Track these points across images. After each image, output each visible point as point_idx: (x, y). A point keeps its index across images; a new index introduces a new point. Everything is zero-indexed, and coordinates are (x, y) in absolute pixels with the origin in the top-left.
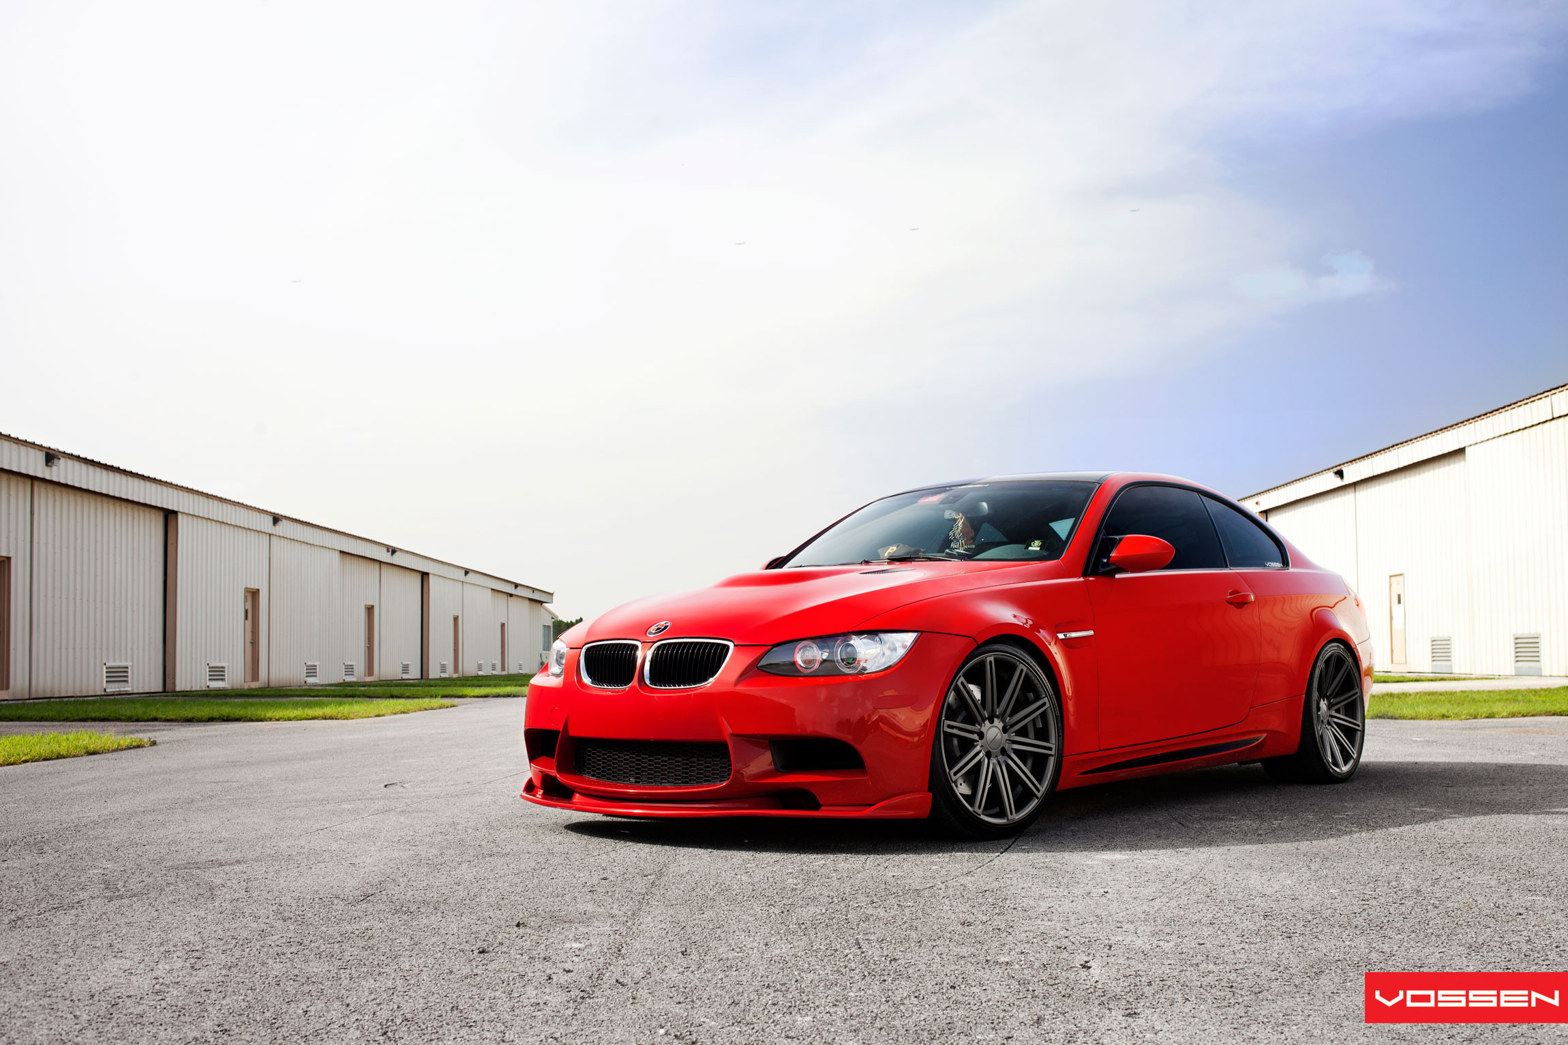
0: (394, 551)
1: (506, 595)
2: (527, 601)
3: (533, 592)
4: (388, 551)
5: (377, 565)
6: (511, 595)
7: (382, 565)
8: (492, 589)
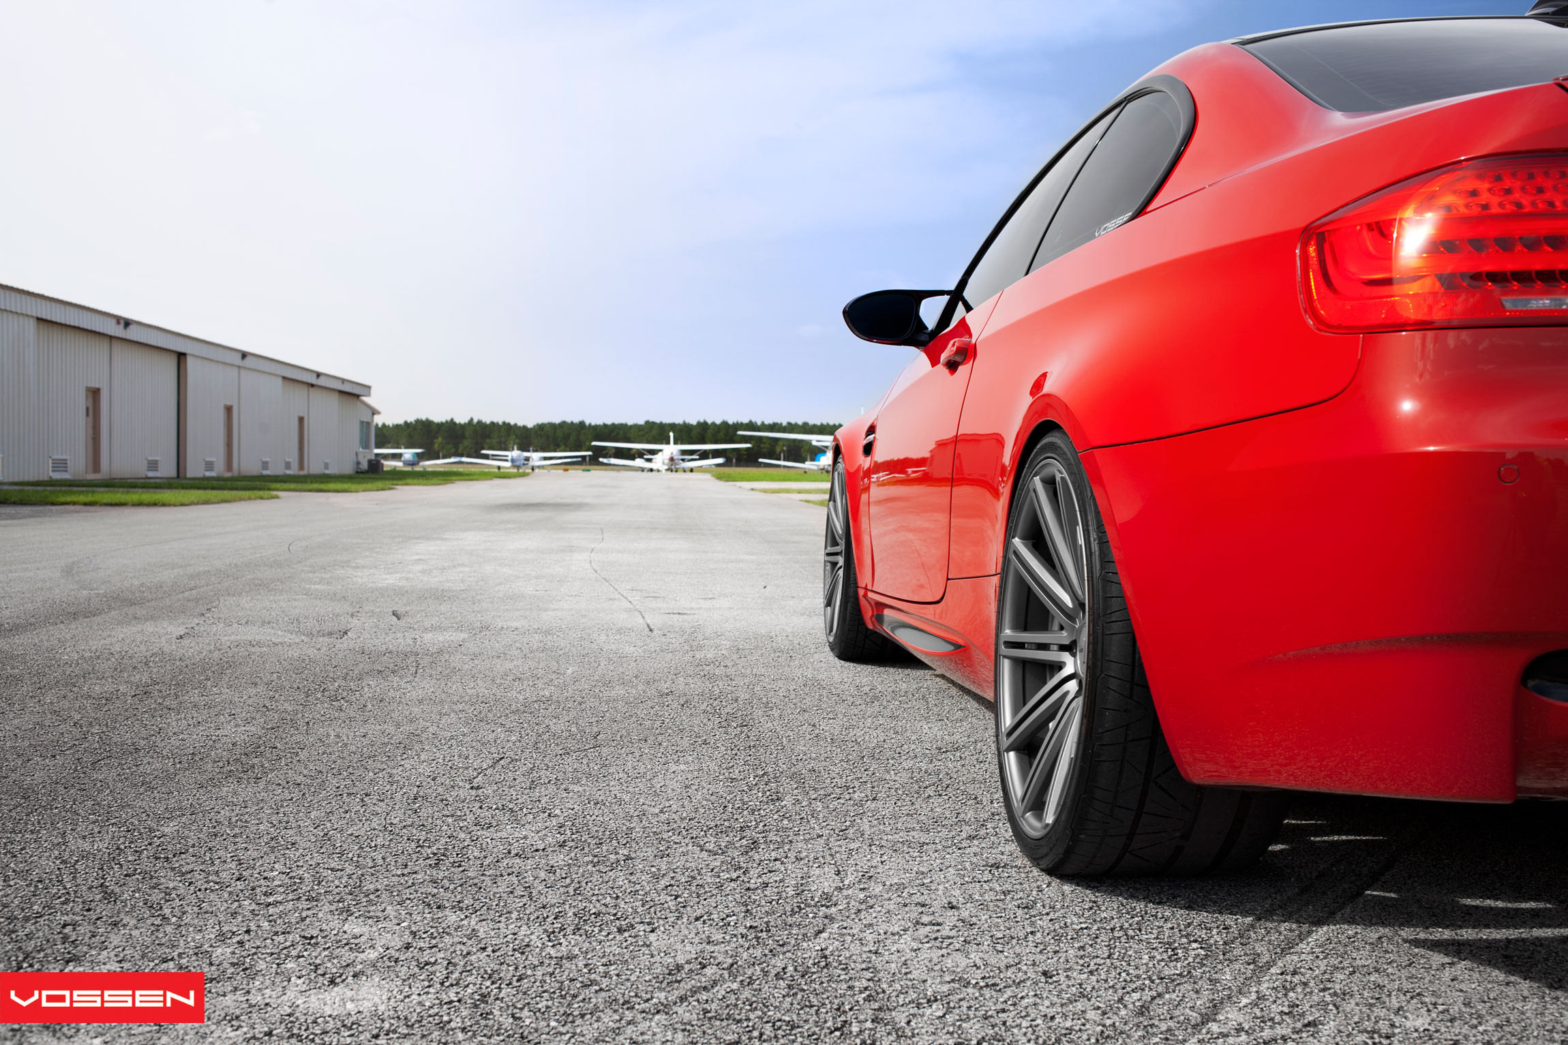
0: (127, 323)
1: (306, 386)
2: (336, 395)
3: (343, 383)
4: (118, 323)
5: (106, 343)
6: (312, 385)
7: (114, 342)
8: (284, 378)
